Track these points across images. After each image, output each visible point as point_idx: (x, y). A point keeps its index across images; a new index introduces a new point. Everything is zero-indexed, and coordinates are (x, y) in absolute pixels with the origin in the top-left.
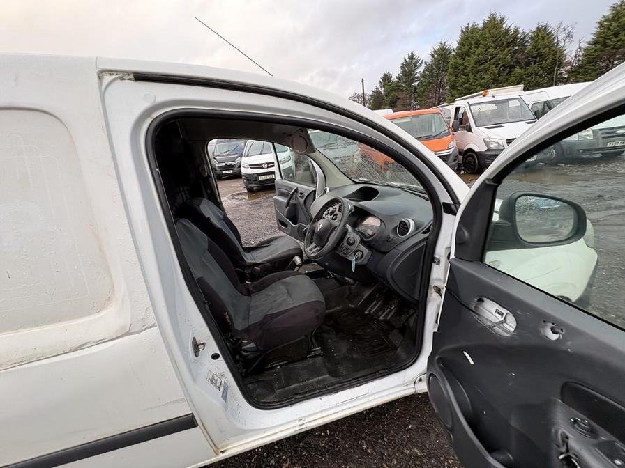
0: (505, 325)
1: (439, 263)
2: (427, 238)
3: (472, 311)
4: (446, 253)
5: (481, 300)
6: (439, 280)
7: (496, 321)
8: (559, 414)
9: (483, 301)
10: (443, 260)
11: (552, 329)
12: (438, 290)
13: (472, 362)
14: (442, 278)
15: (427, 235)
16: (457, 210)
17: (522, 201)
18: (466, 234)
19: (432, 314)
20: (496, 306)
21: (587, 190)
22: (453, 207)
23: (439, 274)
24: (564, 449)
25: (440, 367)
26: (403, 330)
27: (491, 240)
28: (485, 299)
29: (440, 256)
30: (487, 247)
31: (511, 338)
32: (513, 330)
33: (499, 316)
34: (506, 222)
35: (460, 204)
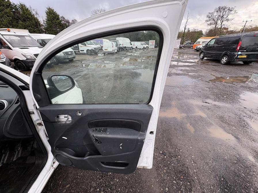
0: (69, 120)
1: (33, 113)
2: (20, 105)
3: (57, 122)
4: (34, 108)
5: (58, 117)
6: (38, 120)
7: (66, 120)
8: (90, 132)
9: (59, 117)
10: (35, 111)
11: (79, 112)
12: (40, 124)
13: (66, 138)
14: (39, 118)
15: (19, 103)
16: (29, 87)
17: (53, 78)
18: (39, 96)
19: (43, 135)
20: (64, 116)
21: (71, 72)
22: (26, 86)
23: (36, 118)
24: (94, 138)
25: (58, 150)
26: (33, 154)
27: (50, 95)
28: (59, 116)
29: (32, 110)
30: (50, 98)
31: (72, 122)
32: (71, 120)
33: (66, 118)
34: (52, 87)
35: (29, 85)
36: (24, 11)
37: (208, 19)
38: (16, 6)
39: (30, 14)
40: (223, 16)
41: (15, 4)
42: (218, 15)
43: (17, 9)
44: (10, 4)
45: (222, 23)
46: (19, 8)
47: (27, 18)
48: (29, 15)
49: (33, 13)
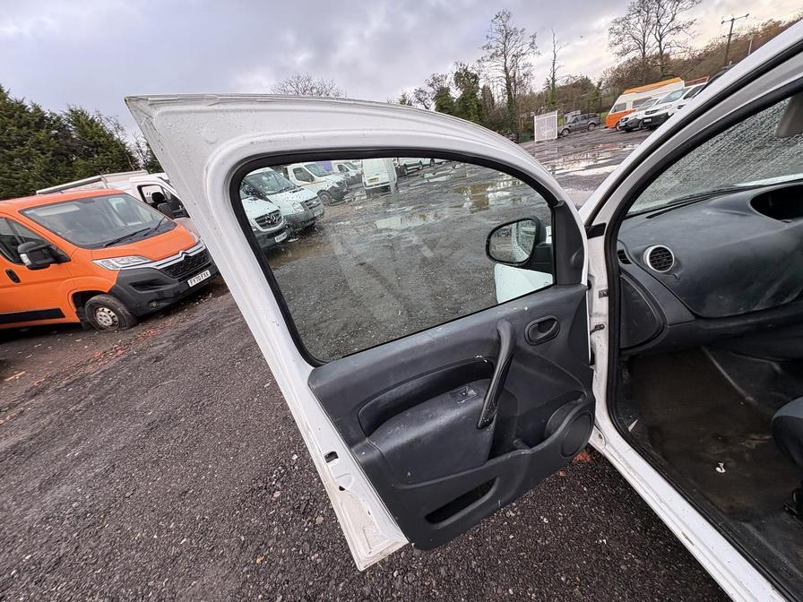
36: (83, 127)
37: (614, 38)
38: (59, 118)
39: (101, 133)
40: (658, 21)
41: (55, 115)
42: (641, 21)
43: (62, 128)
44: (42, 118)
45: (660, 42)
46: (69, 122)
47: (97, 145)
48: (99, 136)
49: (109, 127)
